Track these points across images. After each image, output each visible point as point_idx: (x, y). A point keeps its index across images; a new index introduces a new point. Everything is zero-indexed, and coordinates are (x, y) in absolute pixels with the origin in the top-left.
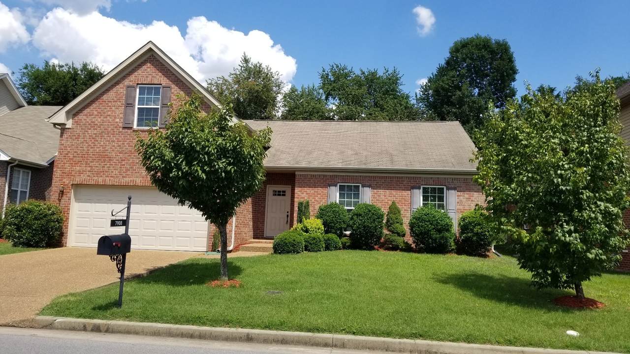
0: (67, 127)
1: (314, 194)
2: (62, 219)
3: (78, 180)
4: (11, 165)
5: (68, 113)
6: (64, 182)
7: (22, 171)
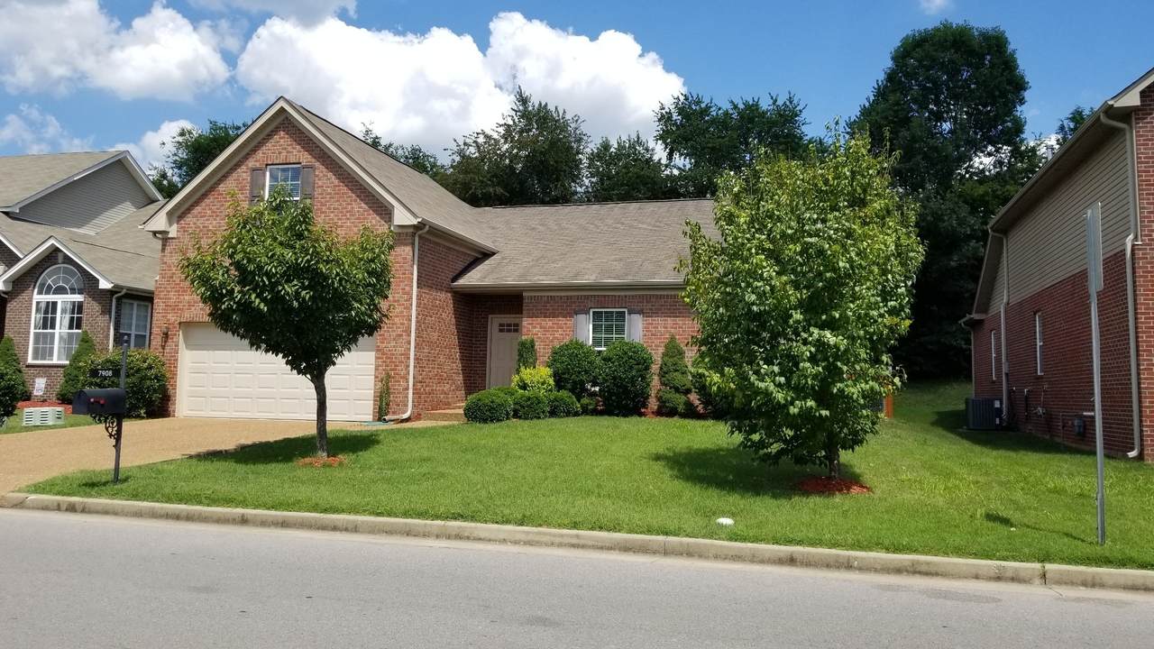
0: (170, 236)
1: (551, 328)
2: (163, 376)
3: (187, 316)
4: (116, 295)
5: (170, 214)
6: (169, 320)
7: (135, 303)
